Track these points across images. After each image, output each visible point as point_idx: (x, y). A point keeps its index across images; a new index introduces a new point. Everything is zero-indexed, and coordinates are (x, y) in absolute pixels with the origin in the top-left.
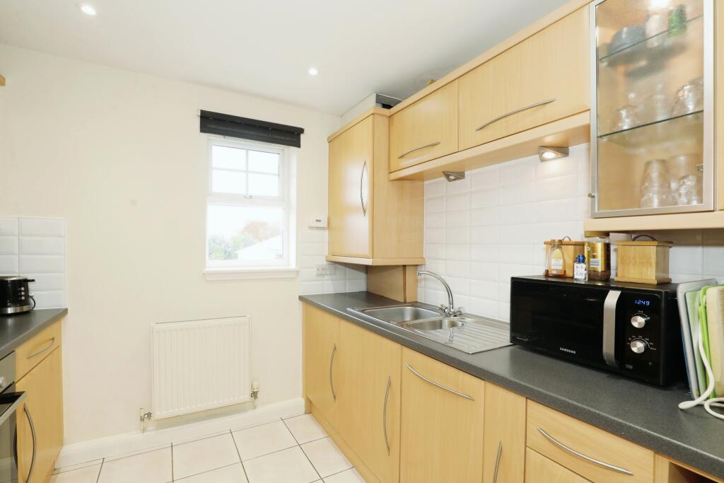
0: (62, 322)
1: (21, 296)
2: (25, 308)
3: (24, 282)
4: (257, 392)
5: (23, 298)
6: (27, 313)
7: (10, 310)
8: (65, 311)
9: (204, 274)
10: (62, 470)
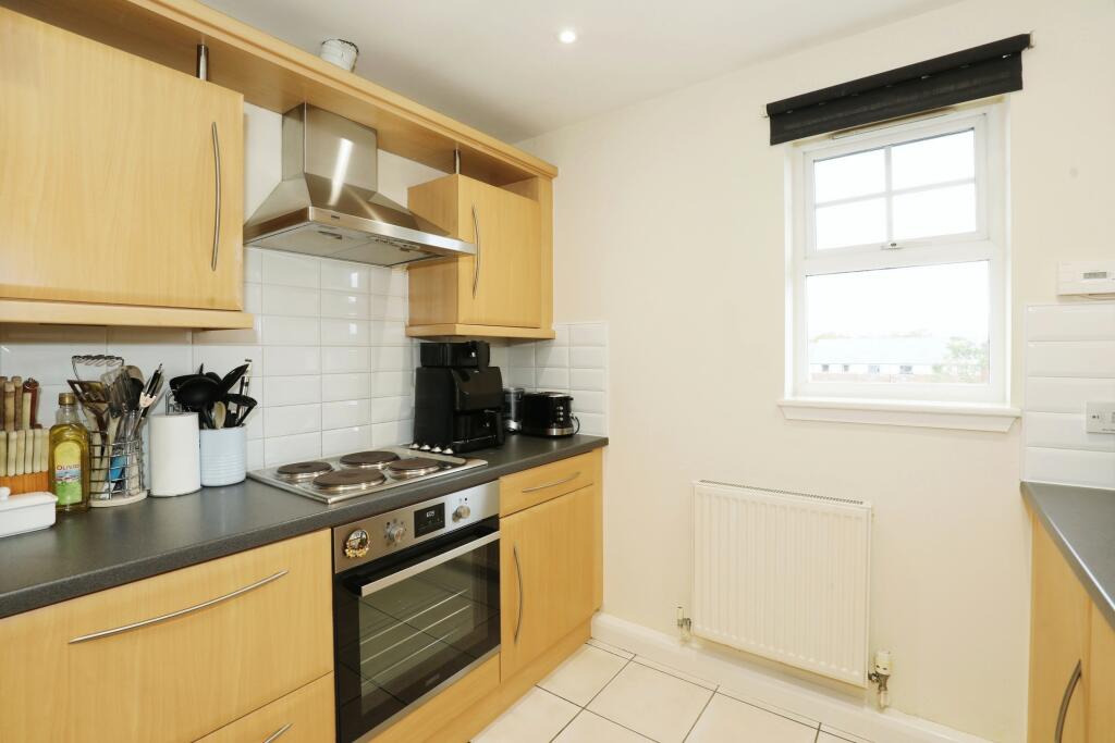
0: (604, 452)
1: (560, 416)
2: (566, 431)
3: (566, 401)
4: (887, 677)
5: (561, 419)
6: (570, 436)
7: (555, 432)
8: (604, 442)
9: (780, 406)
10: (596, 643)
